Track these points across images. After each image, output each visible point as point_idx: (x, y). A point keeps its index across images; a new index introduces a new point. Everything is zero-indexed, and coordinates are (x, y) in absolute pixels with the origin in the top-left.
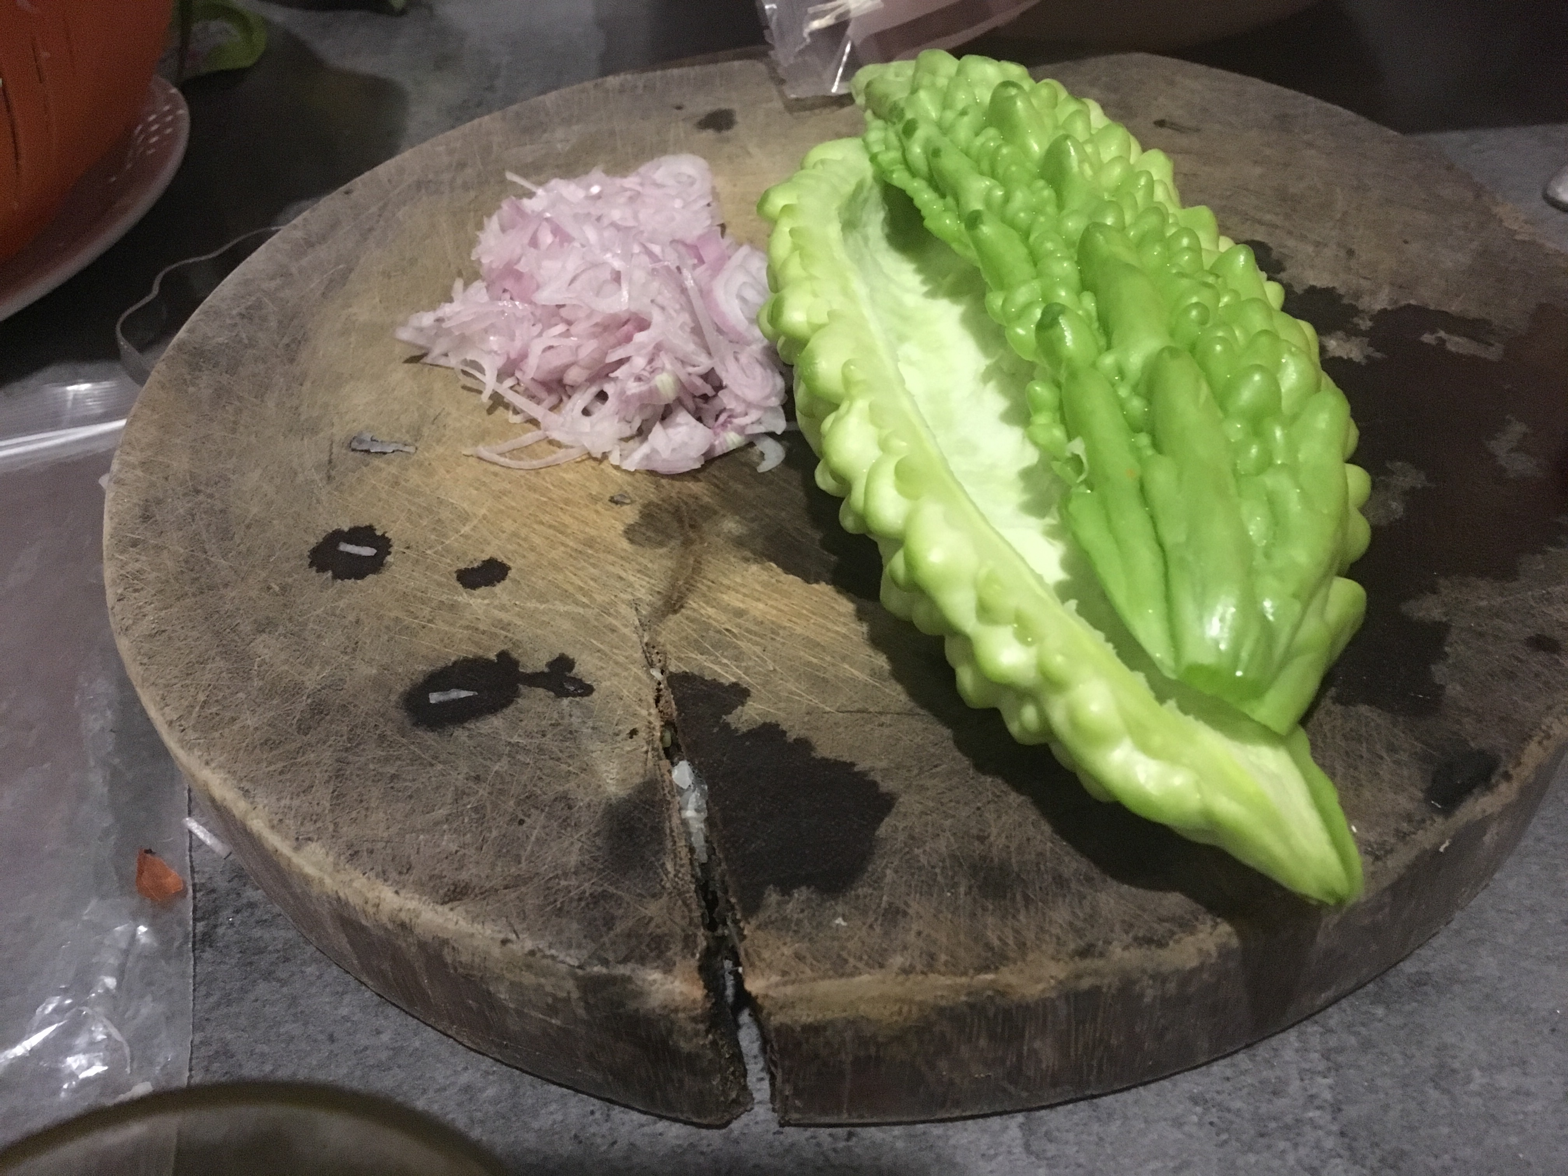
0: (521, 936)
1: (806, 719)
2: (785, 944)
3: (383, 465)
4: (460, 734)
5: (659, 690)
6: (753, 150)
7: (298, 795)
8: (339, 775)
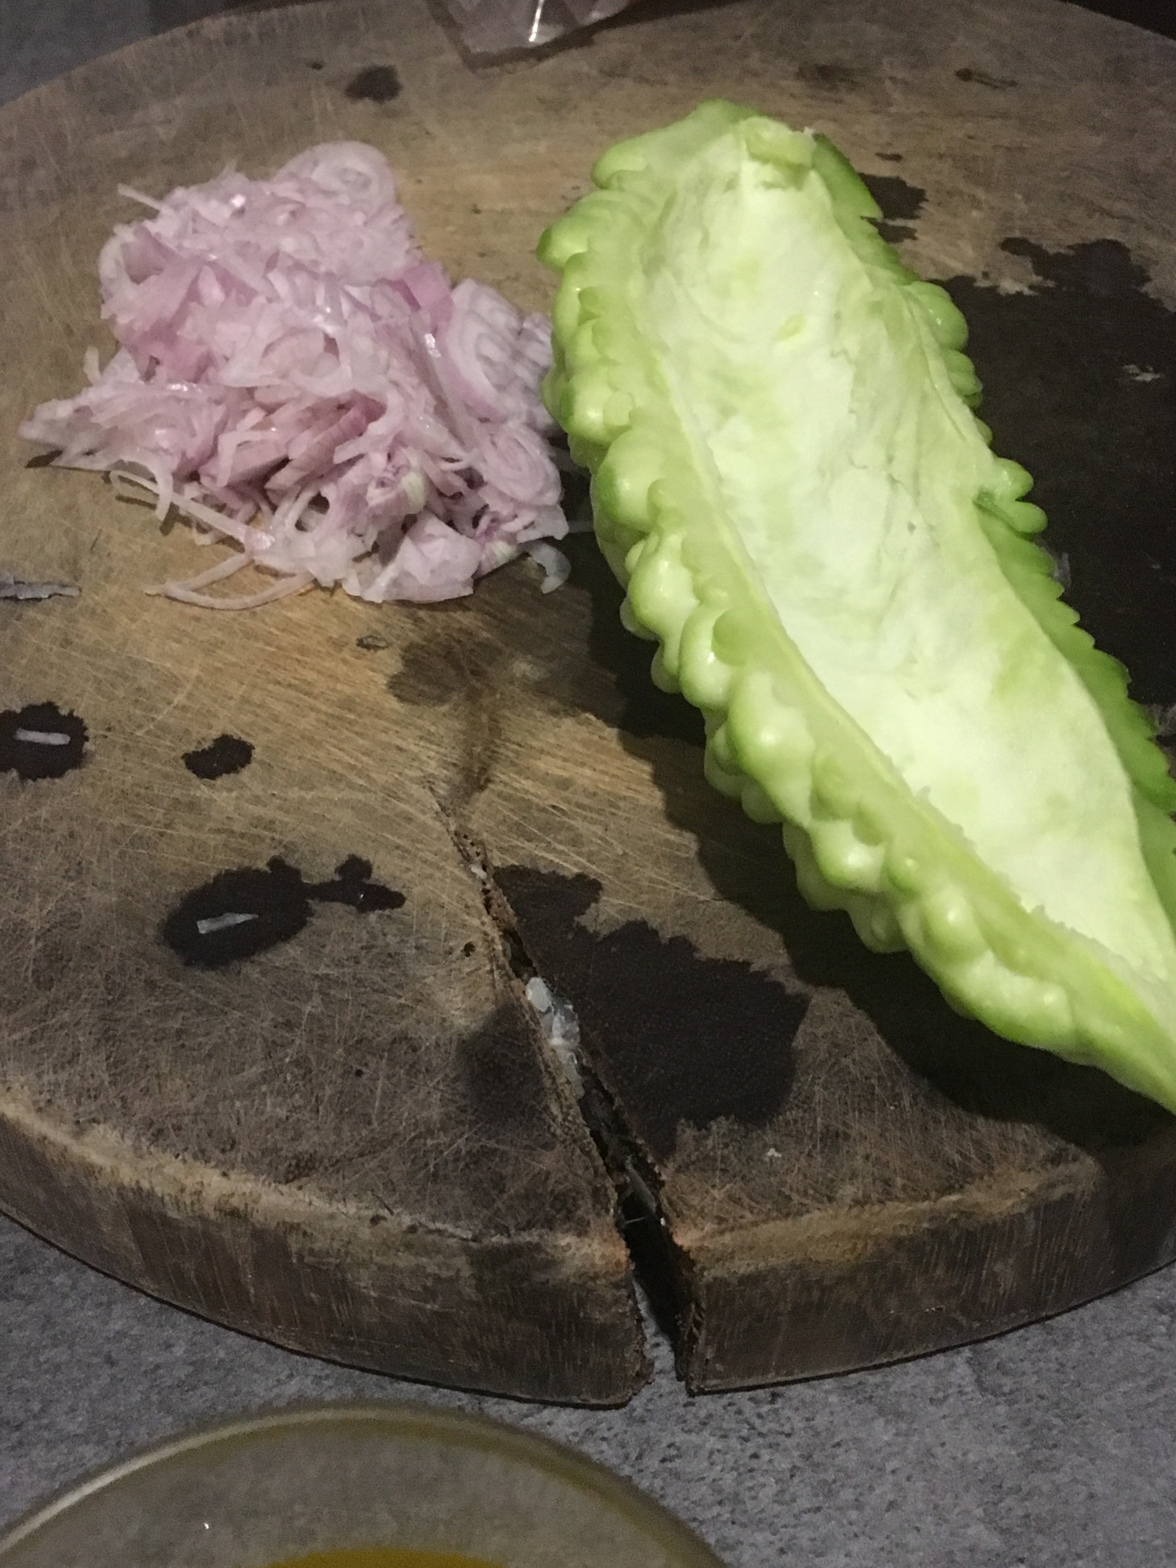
0: (395, 1211)
1: (678, 912)
2: (714, 1186)
3: (40, 617)
4: (251, 971)
5: (486, 892)
6: (432, 126)
7: (63, 1068)
8: (107, 1037)
